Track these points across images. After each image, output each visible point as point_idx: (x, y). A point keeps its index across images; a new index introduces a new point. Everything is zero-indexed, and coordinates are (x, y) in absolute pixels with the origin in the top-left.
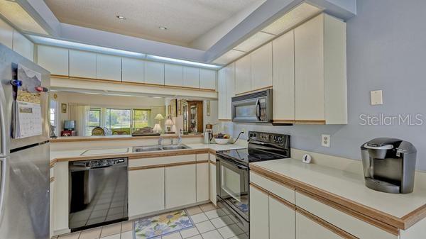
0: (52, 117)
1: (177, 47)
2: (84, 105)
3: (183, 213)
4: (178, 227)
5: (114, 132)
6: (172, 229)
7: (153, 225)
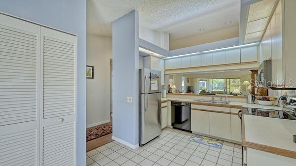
0: (183, 85)
1: (217, 42)
2: (197, 78)
3: (221, 142)
4: (211, 145)
5: (204, 93)
6: (207, 144)
7: (200, 139)
